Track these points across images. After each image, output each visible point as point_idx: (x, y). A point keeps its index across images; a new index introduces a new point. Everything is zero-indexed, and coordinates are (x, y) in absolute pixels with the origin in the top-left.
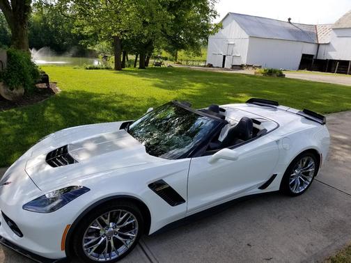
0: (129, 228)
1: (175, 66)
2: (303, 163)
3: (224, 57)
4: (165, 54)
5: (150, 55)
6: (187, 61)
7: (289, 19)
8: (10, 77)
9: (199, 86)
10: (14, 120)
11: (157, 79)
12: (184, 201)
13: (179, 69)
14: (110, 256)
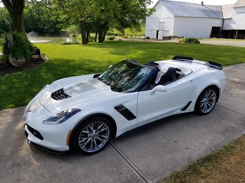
0: (104, 133)
1: (123, 39)
2: (208, 94)
3: (158, 31)
4: (115, 31)
5: (105, 32)
6: (132, 36)
7: (202, 3)
8: (16, 51)
9: (140, 52)
10: (22, 79)
11: (112, 49)
12: (136, 118)
13: (127, 41)
14: (94, 149)
